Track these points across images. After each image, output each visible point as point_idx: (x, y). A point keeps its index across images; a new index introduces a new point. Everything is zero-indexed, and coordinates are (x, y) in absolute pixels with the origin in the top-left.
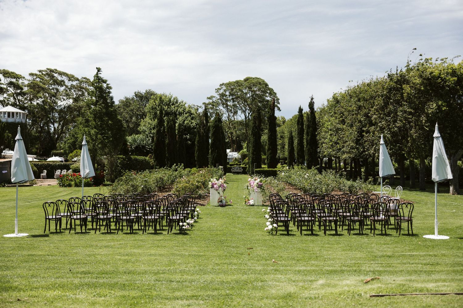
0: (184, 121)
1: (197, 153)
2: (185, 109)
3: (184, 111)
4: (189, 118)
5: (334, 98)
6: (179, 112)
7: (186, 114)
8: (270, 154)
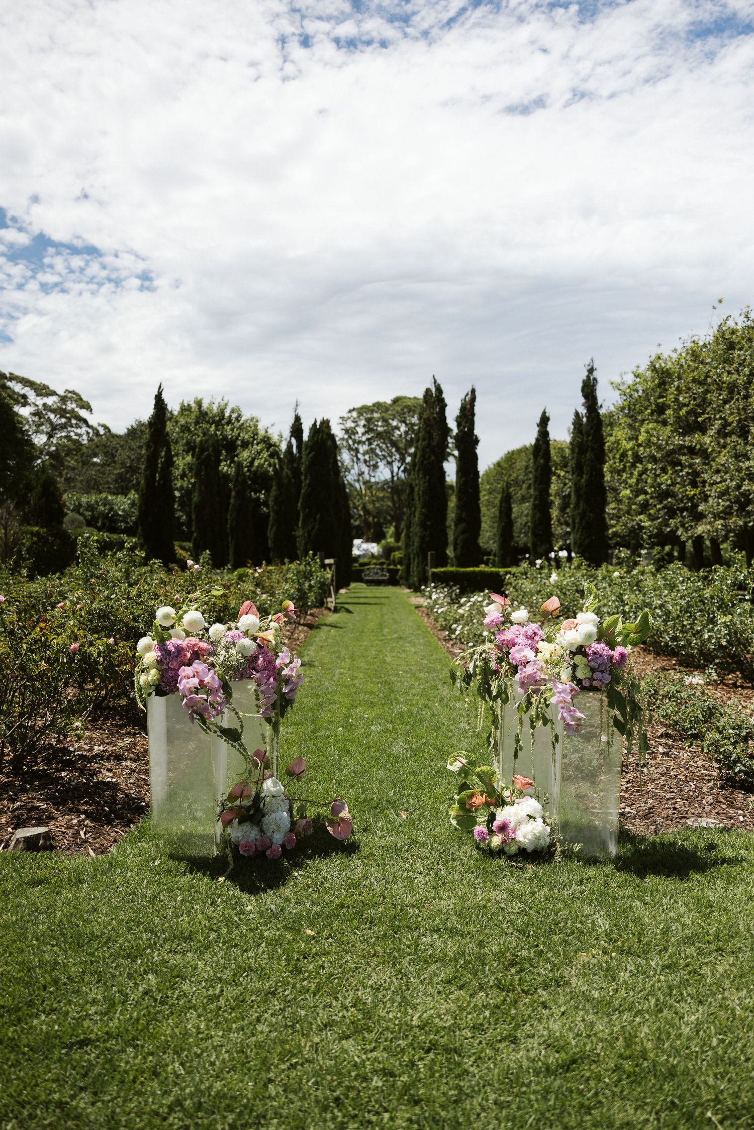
0: (254, 459)
1: (274, 529)
2: (257, 434)
3: (254, 439)
4: (265, 455)
5: (653, 368)
6: (243, 441)
7: (258, 444)
8: (463, 532)
